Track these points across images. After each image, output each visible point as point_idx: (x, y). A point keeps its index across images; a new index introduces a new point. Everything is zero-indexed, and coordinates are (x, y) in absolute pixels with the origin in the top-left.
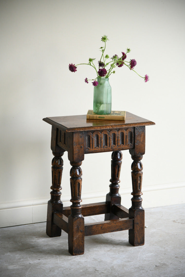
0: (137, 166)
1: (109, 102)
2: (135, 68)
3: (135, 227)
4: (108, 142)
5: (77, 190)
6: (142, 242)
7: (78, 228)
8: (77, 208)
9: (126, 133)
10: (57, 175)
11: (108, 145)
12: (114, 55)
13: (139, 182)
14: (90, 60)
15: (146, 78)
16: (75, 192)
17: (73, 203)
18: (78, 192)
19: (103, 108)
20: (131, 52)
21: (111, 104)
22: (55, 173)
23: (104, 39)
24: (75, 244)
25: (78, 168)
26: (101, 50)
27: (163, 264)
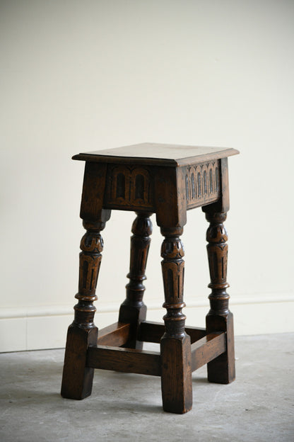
3: (228, 348)
7: (186, 357)
22: (94, 265)
24: (186, 391)
27: (260, 408)
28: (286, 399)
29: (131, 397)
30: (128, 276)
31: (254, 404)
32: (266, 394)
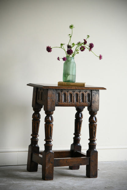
0: (93, 119)
1: (74, 74)
2: (93, 49)
3: (91, 164)
4: (73, 99)
5: (50, 132)
6: (95, 176)
7: (49, 160)
8: (49, 145)
9: (86, 94)
10: (36, 125)
11: (73, 102)
12: (78, 42)
13: (94, 131)
14: (62, 45)
15: (101, 57)
16: (48, 133)
17: (46, 141)
18: (50, 134)
19: (69, 78)
20: (90, 37)
21: (75, 75)
22: (34, 124)
23: (71, 27)
24: (47, 172)
25: (50, 116)
26: (69, 36)
27: (110, 187)
28: (120, 184)
29: (60, 182)
30: (74, 134)
31: (108, 185)
32: (112, 182)
